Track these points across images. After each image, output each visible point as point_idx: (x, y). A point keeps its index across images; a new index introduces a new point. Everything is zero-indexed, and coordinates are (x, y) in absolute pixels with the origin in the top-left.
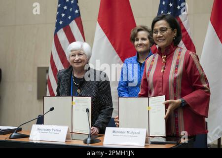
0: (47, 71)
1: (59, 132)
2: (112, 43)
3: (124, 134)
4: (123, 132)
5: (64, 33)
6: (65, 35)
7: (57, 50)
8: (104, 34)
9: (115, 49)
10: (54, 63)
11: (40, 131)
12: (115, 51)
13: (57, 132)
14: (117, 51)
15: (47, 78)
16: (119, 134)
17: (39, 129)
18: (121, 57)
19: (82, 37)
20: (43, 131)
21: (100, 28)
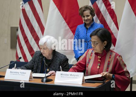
0: (17, 30)
1: (25, 74)
2: (61, 13)
3: (68, 76)
4: (68, 75)
5: (28, 5)
6: (29, 7)
7: (24, 16)
8: (56, 7)
9: (63, 17)
10: (22, 26)
11: (12, 73)
12: (63, 18)
13: (23, 74)
14: (64, 18)
15: (17, 34)
16: (65, 76)
17: (11, 72)
18: (67, 23)
19: (41, 9)
20: (14, 73)
21: (53, 2)
